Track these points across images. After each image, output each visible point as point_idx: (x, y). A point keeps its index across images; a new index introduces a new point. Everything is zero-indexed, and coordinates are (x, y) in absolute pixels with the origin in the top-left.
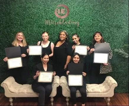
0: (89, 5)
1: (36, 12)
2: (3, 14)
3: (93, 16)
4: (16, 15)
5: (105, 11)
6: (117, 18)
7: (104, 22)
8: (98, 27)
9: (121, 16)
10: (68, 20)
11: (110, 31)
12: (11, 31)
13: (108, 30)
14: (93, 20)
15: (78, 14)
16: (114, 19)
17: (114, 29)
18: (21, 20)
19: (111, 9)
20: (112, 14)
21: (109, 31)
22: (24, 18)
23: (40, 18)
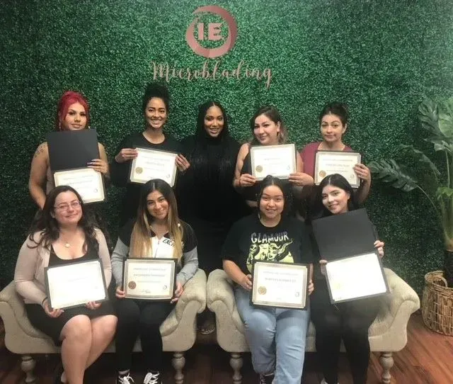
0: (300, 9)
1: (125, 33)
2: (15, 39)
3: (314, 45)
4: (55, 43)
5: (352, 31)
6: (391, 51)
7: (348, 68)
8: (328, 84)
9: (403, 45)
10: (229, 60)
11: (369, 99)
12: (40, 98)
13: (362, 94)
14: (312, 60)
15: (263, 38)
16: (382, 55)
17: (381, 91)
18: (72, 60)
19: (370, 20)
20: (374, 39)
21: (366, 98)
22: (85, 55)
23: (135, 53)
